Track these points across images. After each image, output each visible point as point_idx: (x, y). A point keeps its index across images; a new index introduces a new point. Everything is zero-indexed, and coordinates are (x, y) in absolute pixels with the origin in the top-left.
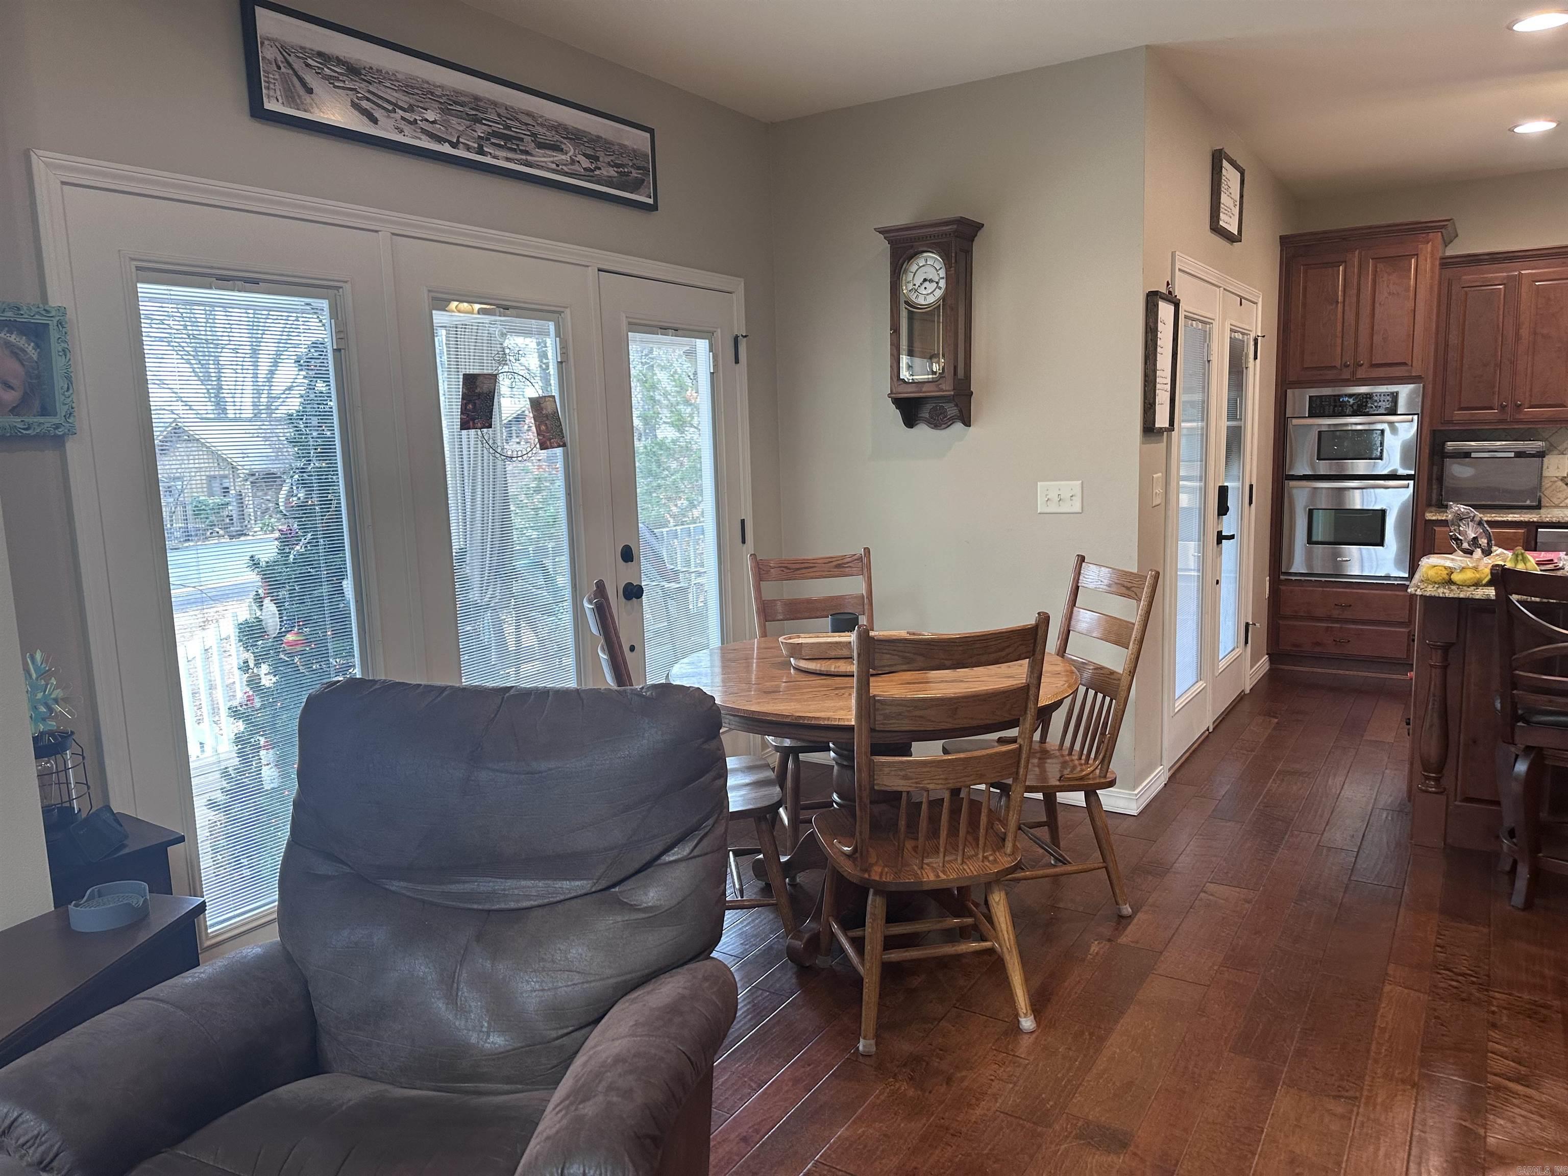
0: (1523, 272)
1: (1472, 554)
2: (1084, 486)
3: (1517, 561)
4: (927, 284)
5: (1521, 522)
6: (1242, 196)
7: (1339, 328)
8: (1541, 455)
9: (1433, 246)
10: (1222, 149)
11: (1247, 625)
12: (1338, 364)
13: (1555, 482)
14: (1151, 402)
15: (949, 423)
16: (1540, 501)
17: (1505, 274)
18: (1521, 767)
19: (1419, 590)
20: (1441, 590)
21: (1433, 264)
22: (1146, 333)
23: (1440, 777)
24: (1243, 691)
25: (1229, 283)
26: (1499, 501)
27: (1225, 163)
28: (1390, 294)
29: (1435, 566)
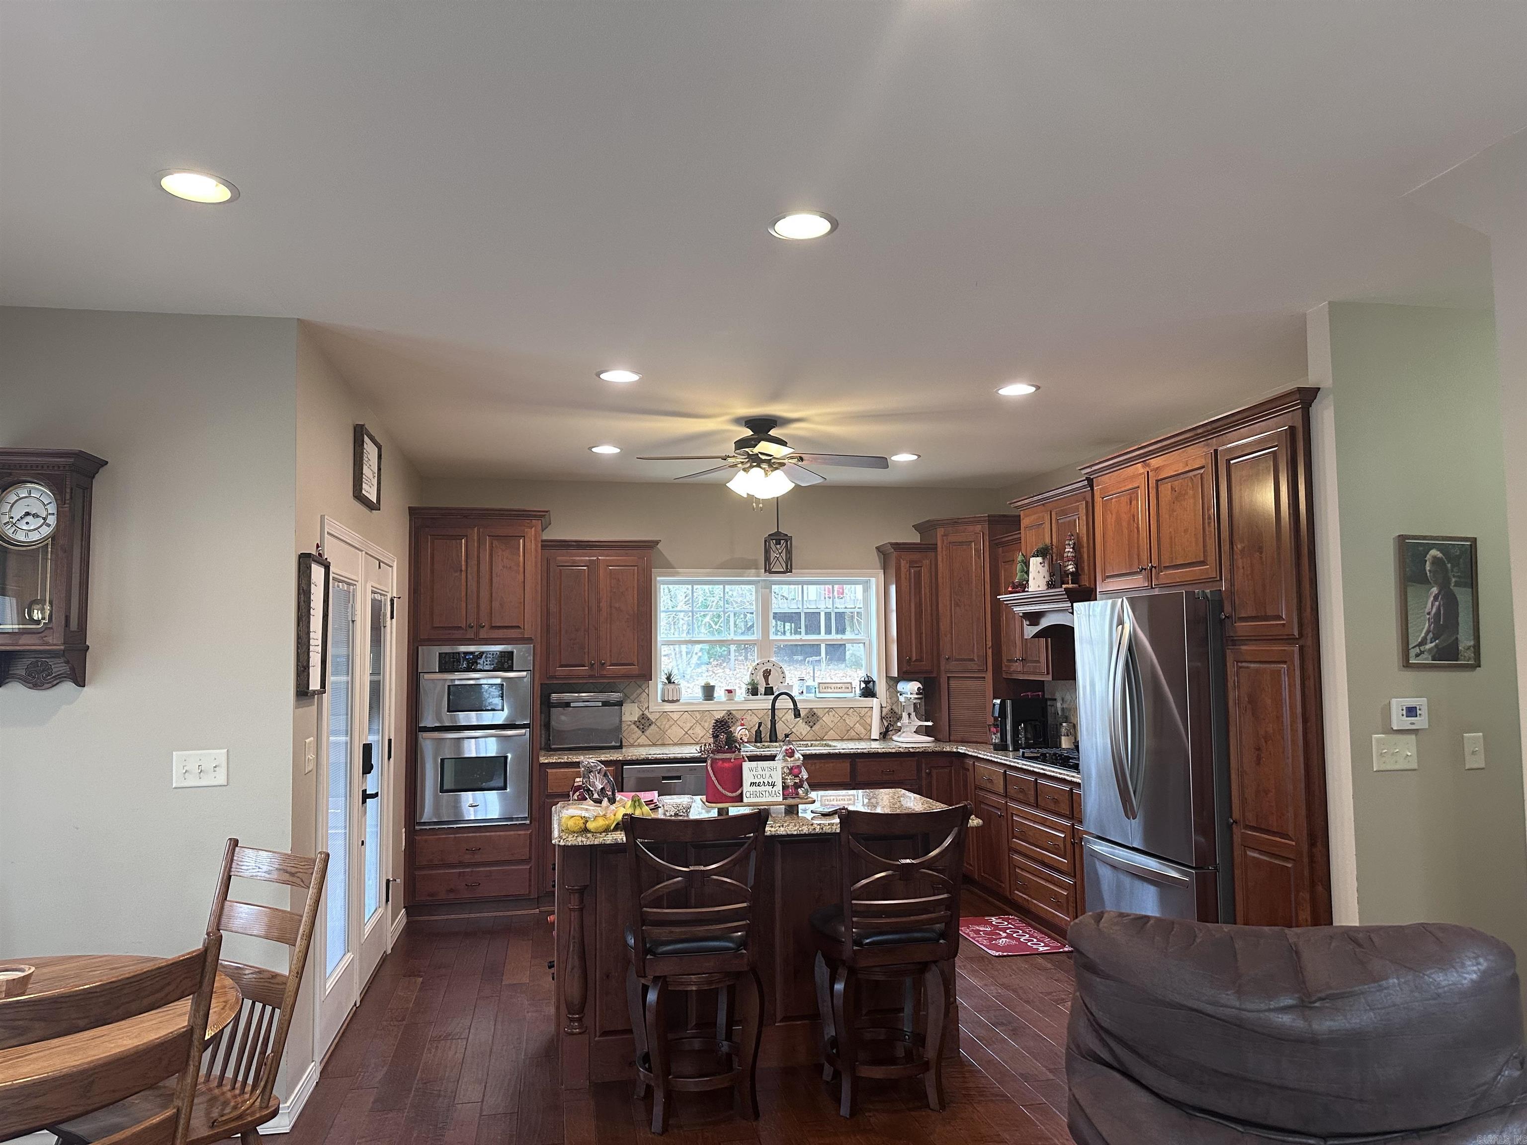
0: (600, 558)
1: (601, 803)
2: (230, 753)
3: (635, 807)
4: (29, 519)
5: (611, 761)
6: (379, 469)
7: (463, 594)
8: (620, 704)
9: (535, 531)
10: (363, 425)
11: (388, 881)
12: (463, 626)
13: (630, 725)
14: (305, 664)
15: (55, 682)
16: (621, 742)
17: (587, 558)
18: (652, 997)
19: (562, 841)
20: (579, 839)
21: (536, 546)
22: (299, 594)
23: (583, 1017)
24: (385, 952)
25: (371, 548)
26: (593, 743)
27: (366, 439)
28: (504, 567)
29: (573, 817)
